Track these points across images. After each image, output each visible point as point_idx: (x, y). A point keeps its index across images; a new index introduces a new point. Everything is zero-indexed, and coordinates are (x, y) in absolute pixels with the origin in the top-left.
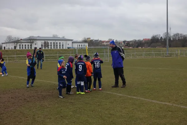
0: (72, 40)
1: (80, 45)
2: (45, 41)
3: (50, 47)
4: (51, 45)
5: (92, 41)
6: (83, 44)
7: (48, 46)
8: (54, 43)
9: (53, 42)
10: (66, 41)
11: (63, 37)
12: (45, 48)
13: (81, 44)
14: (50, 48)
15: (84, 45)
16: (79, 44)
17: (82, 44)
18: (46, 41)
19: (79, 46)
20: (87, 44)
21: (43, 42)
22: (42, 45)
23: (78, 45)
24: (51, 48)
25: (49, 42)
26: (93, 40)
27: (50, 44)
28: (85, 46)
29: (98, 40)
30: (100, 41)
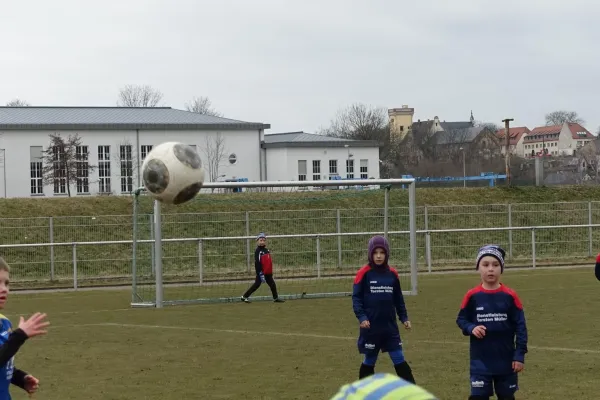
0: (260, 127)
1: (316, 164)
2: (57, 140)
3: (94, 177)
4: (104, 170)
5: (421, 130)
6: (341, 157)
7: (84, 169)
8: (126, 151)
9: (114, 141)
10: (212, 137)
11: (200, 110)
12: (59, 186)
13: (324, 157)
14: (94, 188)
15: (350, 164)
16: (311, 156)
17: (333, 154)
18: (65, 138)
19: (310, 167)
20: (371, 157)
21: (46, 141)
22: (36, 170)
23: (302, 163)
24: (105, 185)
25: (92, 142)
26: (430, 124)
27: (93, 159)
28: (357, 173)
29: (471, 124)
30: (489, 130)
